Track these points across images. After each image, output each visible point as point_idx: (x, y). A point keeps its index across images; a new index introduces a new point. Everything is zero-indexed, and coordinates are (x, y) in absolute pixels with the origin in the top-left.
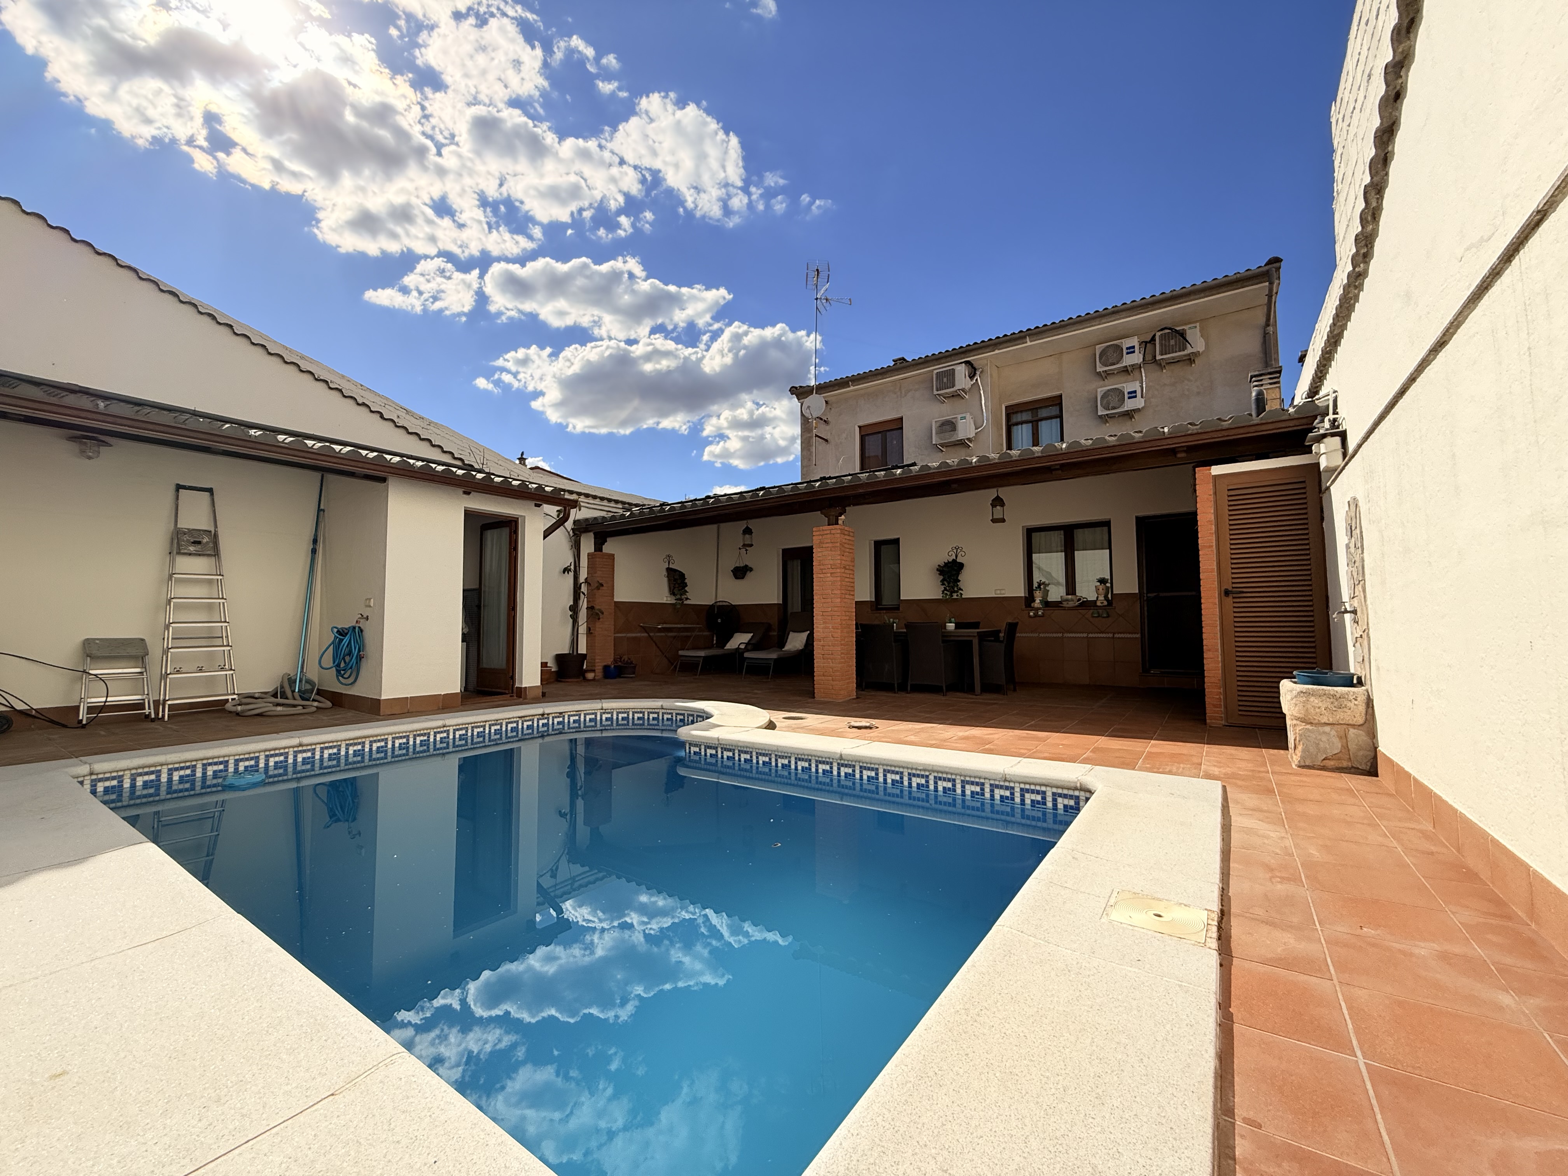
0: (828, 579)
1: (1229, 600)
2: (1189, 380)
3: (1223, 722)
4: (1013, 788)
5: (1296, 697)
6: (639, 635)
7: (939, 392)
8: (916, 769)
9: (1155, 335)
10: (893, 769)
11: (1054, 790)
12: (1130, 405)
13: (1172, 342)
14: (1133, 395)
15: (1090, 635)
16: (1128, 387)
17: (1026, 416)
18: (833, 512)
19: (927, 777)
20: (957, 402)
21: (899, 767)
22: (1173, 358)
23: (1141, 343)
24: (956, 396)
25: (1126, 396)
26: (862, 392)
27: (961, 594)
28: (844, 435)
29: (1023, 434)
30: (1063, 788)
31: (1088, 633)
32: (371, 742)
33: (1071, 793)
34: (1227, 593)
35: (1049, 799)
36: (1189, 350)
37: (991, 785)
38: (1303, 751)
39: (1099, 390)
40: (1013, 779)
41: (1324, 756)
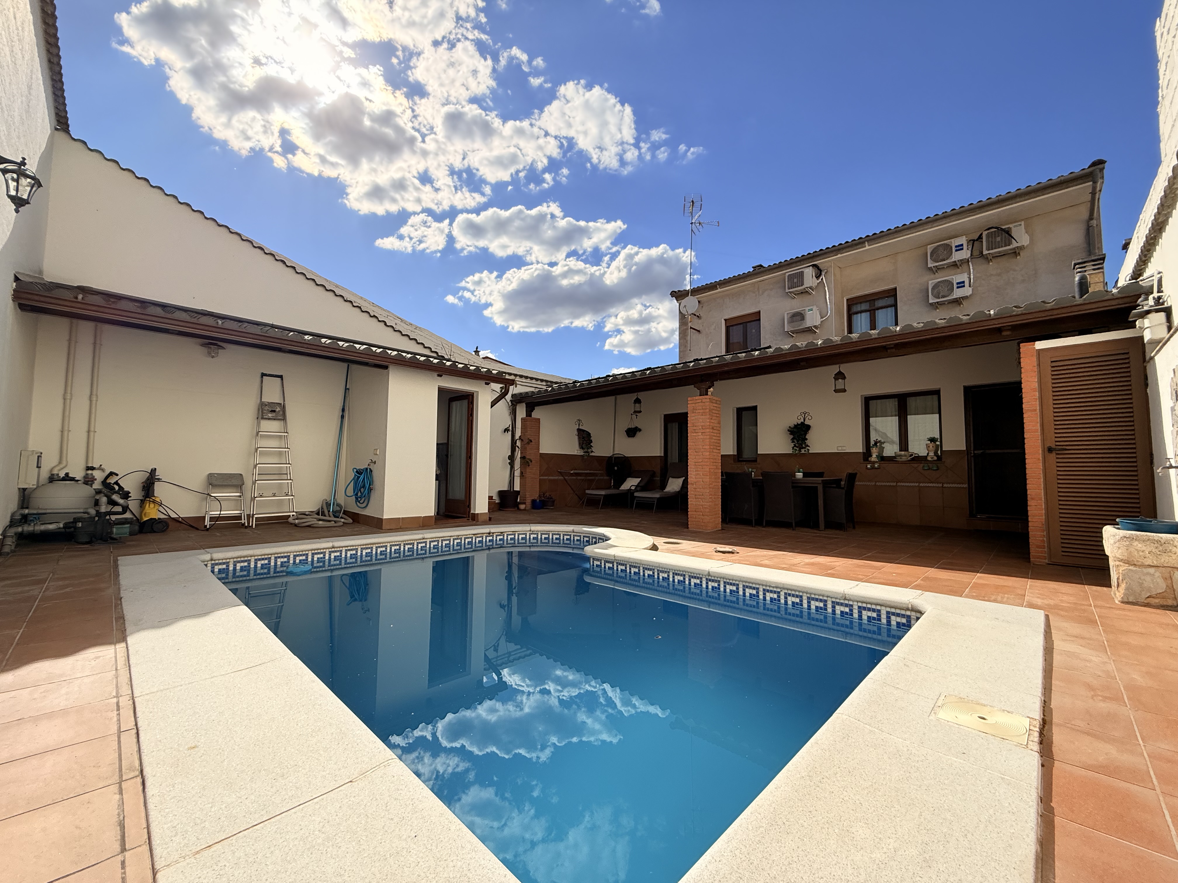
0: (699, 437)
1: (1053, 455)
2: (1015, 270)
3: (1047, 561)
4: (852, 606)
5: (1119, 541)
6: (557, 478)
7: (790, 290)
8: (770, 586)
9: (982, 234)
10: (751, 585)
11: (889, 609)
12: (958, 293)
13: (998, 239)
14: (961, 285)
15: (921, 485)
16: (957, 278)
17: (864, 306)
18: (704, 386)
19: (779, 593)
20: (806, 298)
21: (756, 584)
22: (999, 252)
23: (969, 242)
24: (805, 292)
25: (955, 286)
26: (726, 293)
27: (808, 450)
28: (713, 327)
29: (862, 321)
30: (896, 608)
31: (920, 483)
32: (377, 547)
33: (903, 612)
34: (1050, 450)
35: (884, 616)
36: (1014, 245)
37: (833, 602)
38: (1127, 589)
39: (930, 282)
40: (852, 598)
41: (1149, 594)
